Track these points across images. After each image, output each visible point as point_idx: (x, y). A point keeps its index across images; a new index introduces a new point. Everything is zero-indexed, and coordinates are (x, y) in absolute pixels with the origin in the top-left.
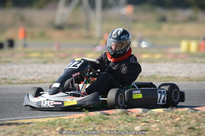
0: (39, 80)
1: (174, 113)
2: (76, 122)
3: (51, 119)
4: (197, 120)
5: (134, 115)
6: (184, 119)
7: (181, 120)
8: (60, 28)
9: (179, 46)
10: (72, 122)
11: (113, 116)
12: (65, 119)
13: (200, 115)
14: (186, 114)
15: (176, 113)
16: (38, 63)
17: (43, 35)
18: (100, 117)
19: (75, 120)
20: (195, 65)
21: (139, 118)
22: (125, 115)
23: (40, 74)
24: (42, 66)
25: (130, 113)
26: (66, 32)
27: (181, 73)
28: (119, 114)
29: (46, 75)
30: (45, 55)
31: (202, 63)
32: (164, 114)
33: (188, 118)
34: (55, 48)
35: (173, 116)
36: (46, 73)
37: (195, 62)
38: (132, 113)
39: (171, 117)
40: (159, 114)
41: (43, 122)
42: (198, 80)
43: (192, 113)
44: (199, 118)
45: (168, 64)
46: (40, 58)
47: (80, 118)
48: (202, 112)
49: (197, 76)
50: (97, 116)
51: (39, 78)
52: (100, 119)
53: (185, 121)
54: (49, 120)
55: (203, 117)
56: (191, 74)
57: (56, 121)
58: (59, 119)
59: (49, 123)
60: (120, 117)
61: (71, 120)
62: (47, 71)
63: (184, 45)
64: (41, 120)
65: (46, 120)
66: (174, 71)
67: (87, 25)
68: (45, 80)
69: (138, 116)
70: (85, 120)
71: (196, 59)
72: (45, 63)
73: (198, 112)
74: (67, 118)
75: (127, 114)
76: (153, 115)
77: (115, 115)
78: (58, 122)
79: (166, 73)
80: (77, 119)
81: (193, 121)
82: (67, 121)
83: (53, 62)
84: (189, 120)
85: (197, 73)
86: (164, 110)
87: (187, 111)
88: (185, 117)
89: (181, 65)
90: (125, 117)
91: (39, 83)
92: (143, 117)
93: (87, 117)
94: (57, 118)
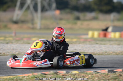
0: (4, 53)
1: (85, 74)
2: (26, 78)
3: (11, 77)
4: (99, 78)
5: (61, 75)
6: (91, 77)
7: (89, 78)
8: (16, 22)
9: (87, 34)
10: (24, 78)
11: (49, 75)
12: (20, 77)
13: (100, 75)
14: (92, 74)
15: (86, 74)
16: (3, 43)
17: (6, 27)
18: (41, 76)
19: (25, 77)
20: (97, 46)
21: (64, 76)
22: (56, 75)
23: (4, 50)
24: (6, 45)
25: (58, 74)
26: (20, 25)
27: (89, 50)
28: (52, 74)
29: (8, 51)
30: (7, 39)
31: (101, 44)
32: (79, 74)
33: (93, 77)
34: (13, 35)
35: (84, 76)
36: (8, 49)
37: (97, 44)
38: (60, 73)
39: (83, 76)
40: (76, 74)
41: (7, 79)
42: (99, 55)
43: (96, 74)
44: (100, 77)
45: (81, 45)
46: (4, 40)
47: (29, 76)
48: (101, 74)
49: (98, 52)
50: (39, 75)
51: (4, 52)
52: (41, 77)
53: (91, 78)
54: (10, 77)
55: (102, 76)
56: (95, 51)
57: (14, 78)
58: (16, 77)
59: (10, 79)
60: (52, 76)
61: (23, 77)
62: (9, 48)
63: (90, 33)
64: (5, 77)
65: (8, 77)
66: (84, 49)
67: (32, 21)
68: (8, 54)
69: (63, 75)
70: (32, 77)
71: (98, 42)
72: (7, 43)
73: (99, 73)
74: (21, 76)
75: (57, 74)
76: (72, 75)
77: (50, 75)
78: (15, 78)
79: (80, 50)
80: (27, 77)
81: (96, 79)
82: (21, 78)
83: (12, 43)
84: (93, 78)
85: (98, 51)
86: (79, 72)
87: (93, 73)
88: (91, 76)
89: (89, 45)
90: (55, 76)
91: (4, 55)
92: (66, 76)
93: (33, 76)
94: (15, 76)
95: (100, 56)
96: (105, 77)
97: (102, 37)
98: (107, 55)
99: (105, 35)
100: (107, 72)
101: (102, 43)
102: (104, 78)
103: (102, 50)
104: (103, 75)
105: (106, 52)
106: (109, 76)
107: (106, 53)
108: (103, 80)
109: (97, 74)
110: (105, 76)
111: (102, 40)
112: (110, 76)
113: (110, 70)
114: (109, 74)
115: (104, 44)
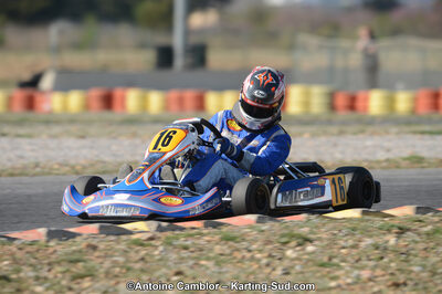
95: (17, 178)
96: (38, 255)
97: (18, 109)
98: (43, 174)
99: (30, 104)
100: (44, 238)
101: (21, 131)
102: (33, 261)
103: (21, 157)
104: (29, 249)
105: (37, 165)
106: (51, 250)
107: (38, 170)
108: (31, 265)
109: (7, 247)
110: (38, 251)
111: (20, 123)
112: (55, 251)
113: (53, 229)
114: (52, 244)
115: (30, 136)
